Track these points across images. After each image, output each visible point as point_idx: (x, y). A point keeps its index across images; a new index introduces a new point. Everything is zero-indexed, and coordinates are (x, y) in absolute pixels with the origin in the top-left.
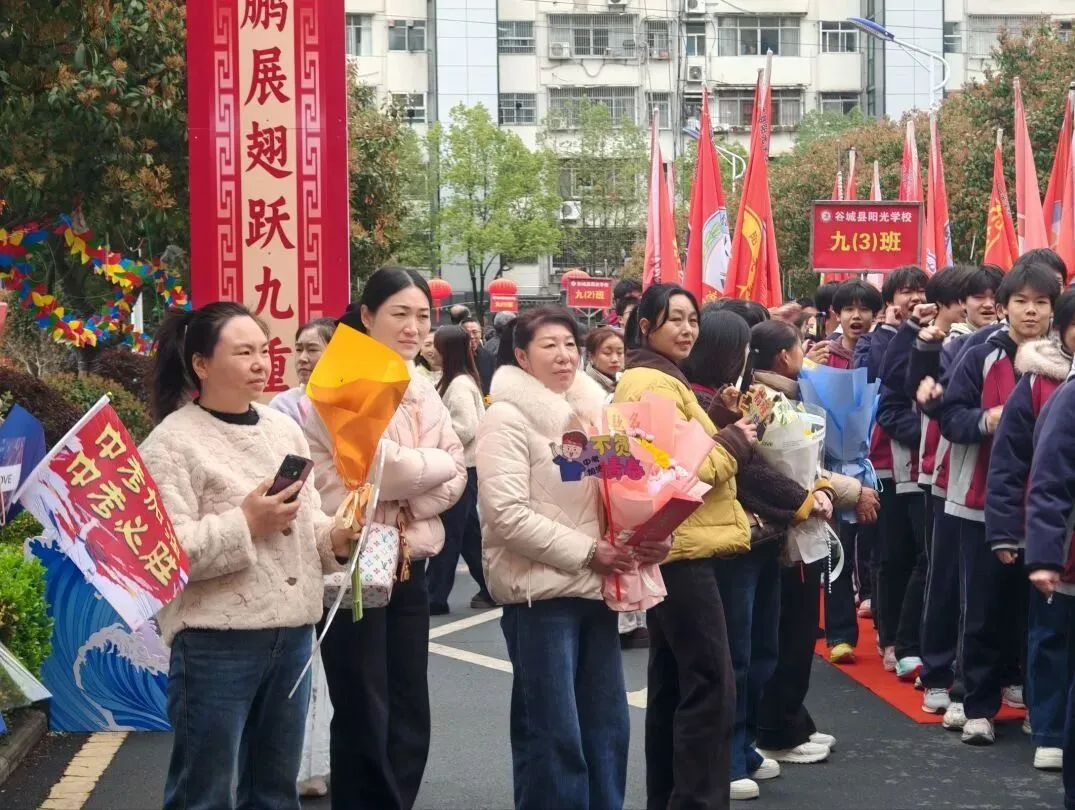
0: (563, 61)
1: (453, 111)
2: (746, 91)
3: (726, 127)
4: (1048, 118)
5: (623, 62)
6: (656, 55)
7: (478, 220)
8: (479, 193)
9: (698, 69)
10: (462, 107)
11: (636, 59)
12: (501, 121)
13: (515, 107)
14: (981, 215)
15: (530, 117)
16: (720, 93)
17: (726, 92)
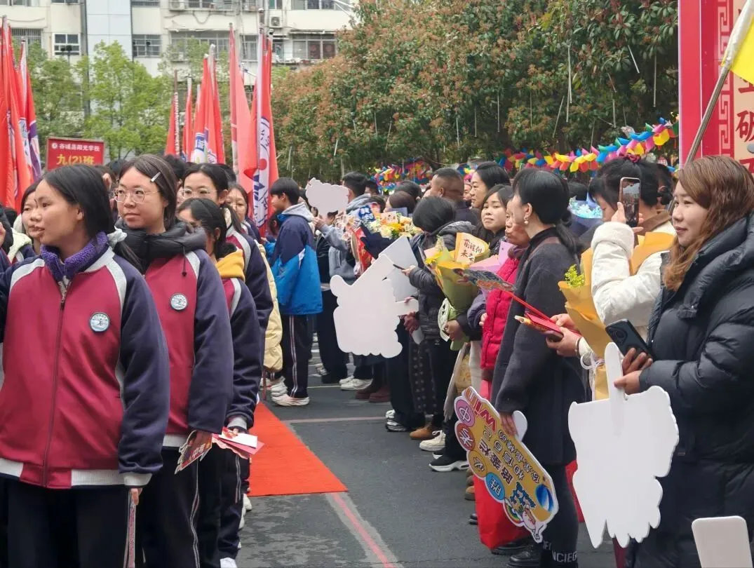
0: (180, 12)
1: (96, 46)
2: (312, 35)
3: (298, 60)
4: (385, 55)
5: (223, 13)
6: (247, 9)
7: (116, 125)
8: (117, 106)
9: (277, 19)
10: (102, 44)
11: (232, 11)
12: (135, 55)
13: (144, 44)
14: (341, 125)
15: (156, 52)
16: (293, 36)
17: (297, 35)
